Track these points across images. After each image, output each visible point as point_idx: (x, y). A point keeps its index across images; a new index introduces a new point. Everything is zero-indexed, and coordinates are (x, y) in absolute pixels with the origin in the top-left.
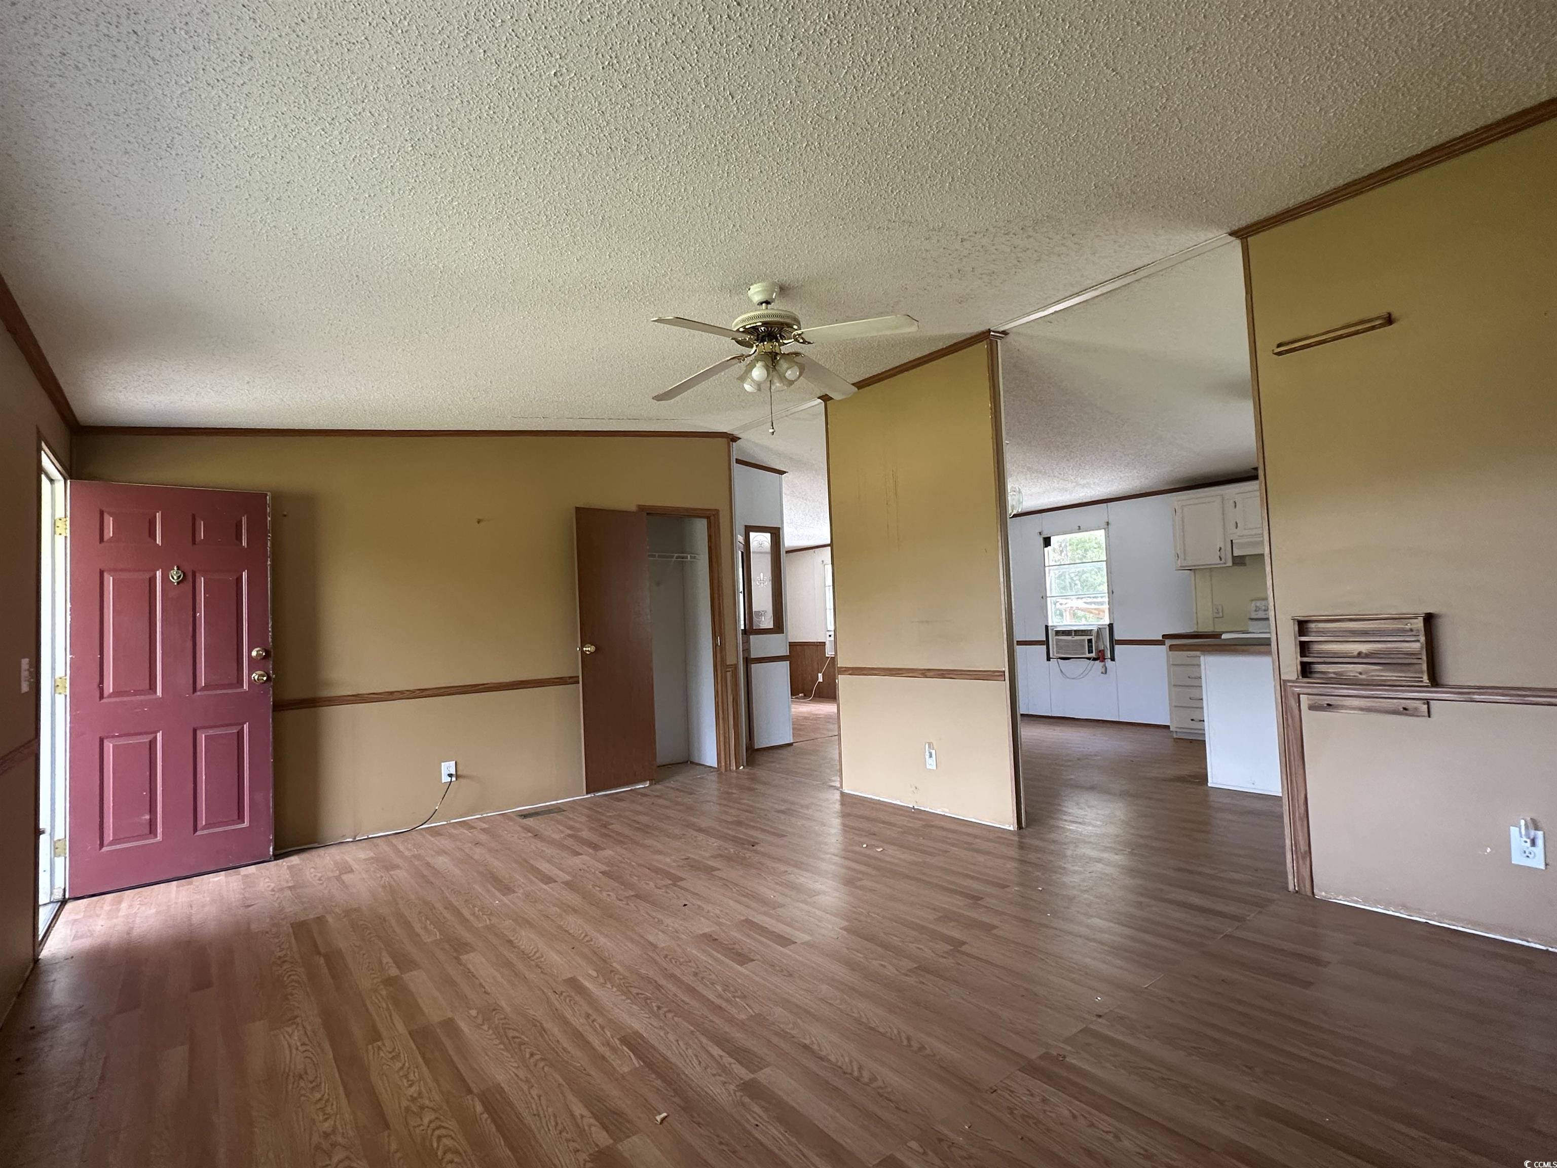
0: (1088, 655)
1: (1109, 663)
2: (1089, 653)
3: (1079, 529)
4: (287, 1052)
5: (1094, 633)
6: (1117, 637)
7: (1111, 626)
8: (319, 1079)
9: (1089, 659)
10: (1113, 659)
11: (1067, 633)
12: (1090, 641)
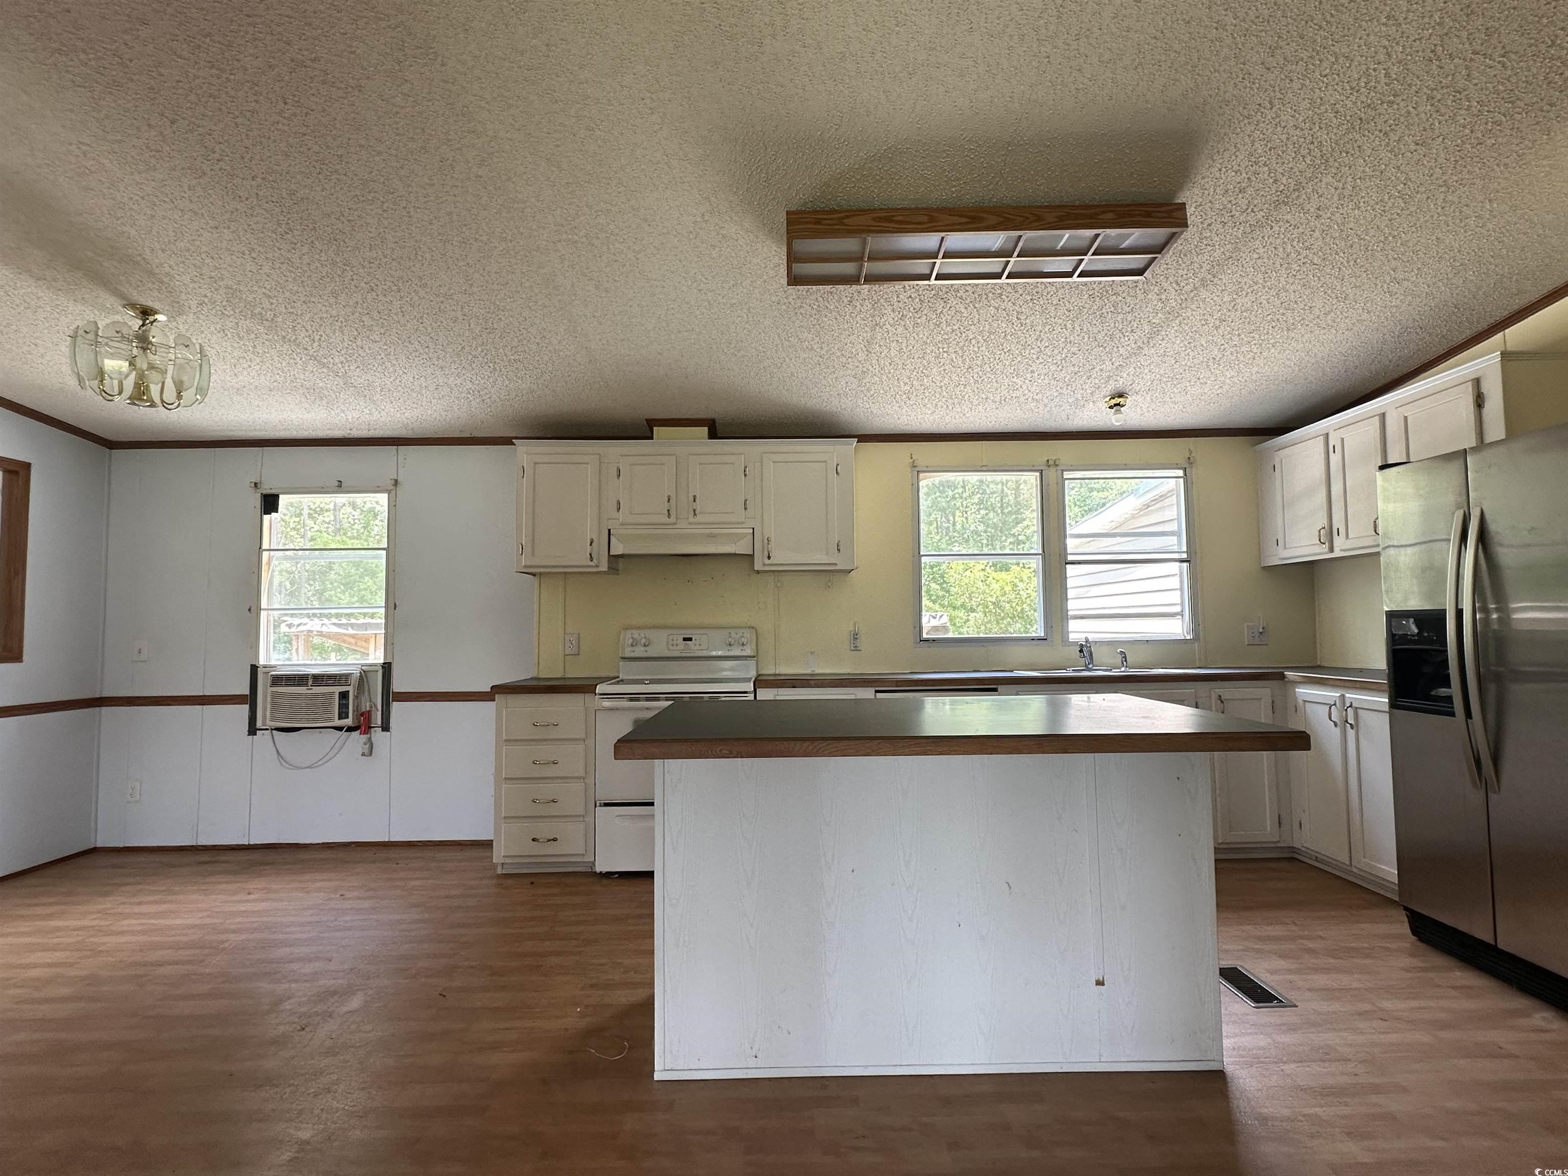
0: (338, 722)
1: (378, 735)
2: (341, 718)
5: (354, 681)
6: (398, 686)
7: (387, 668)
9: (340, 729)
10: (386, 728)
11: (300, 680)
12: (344, 696)
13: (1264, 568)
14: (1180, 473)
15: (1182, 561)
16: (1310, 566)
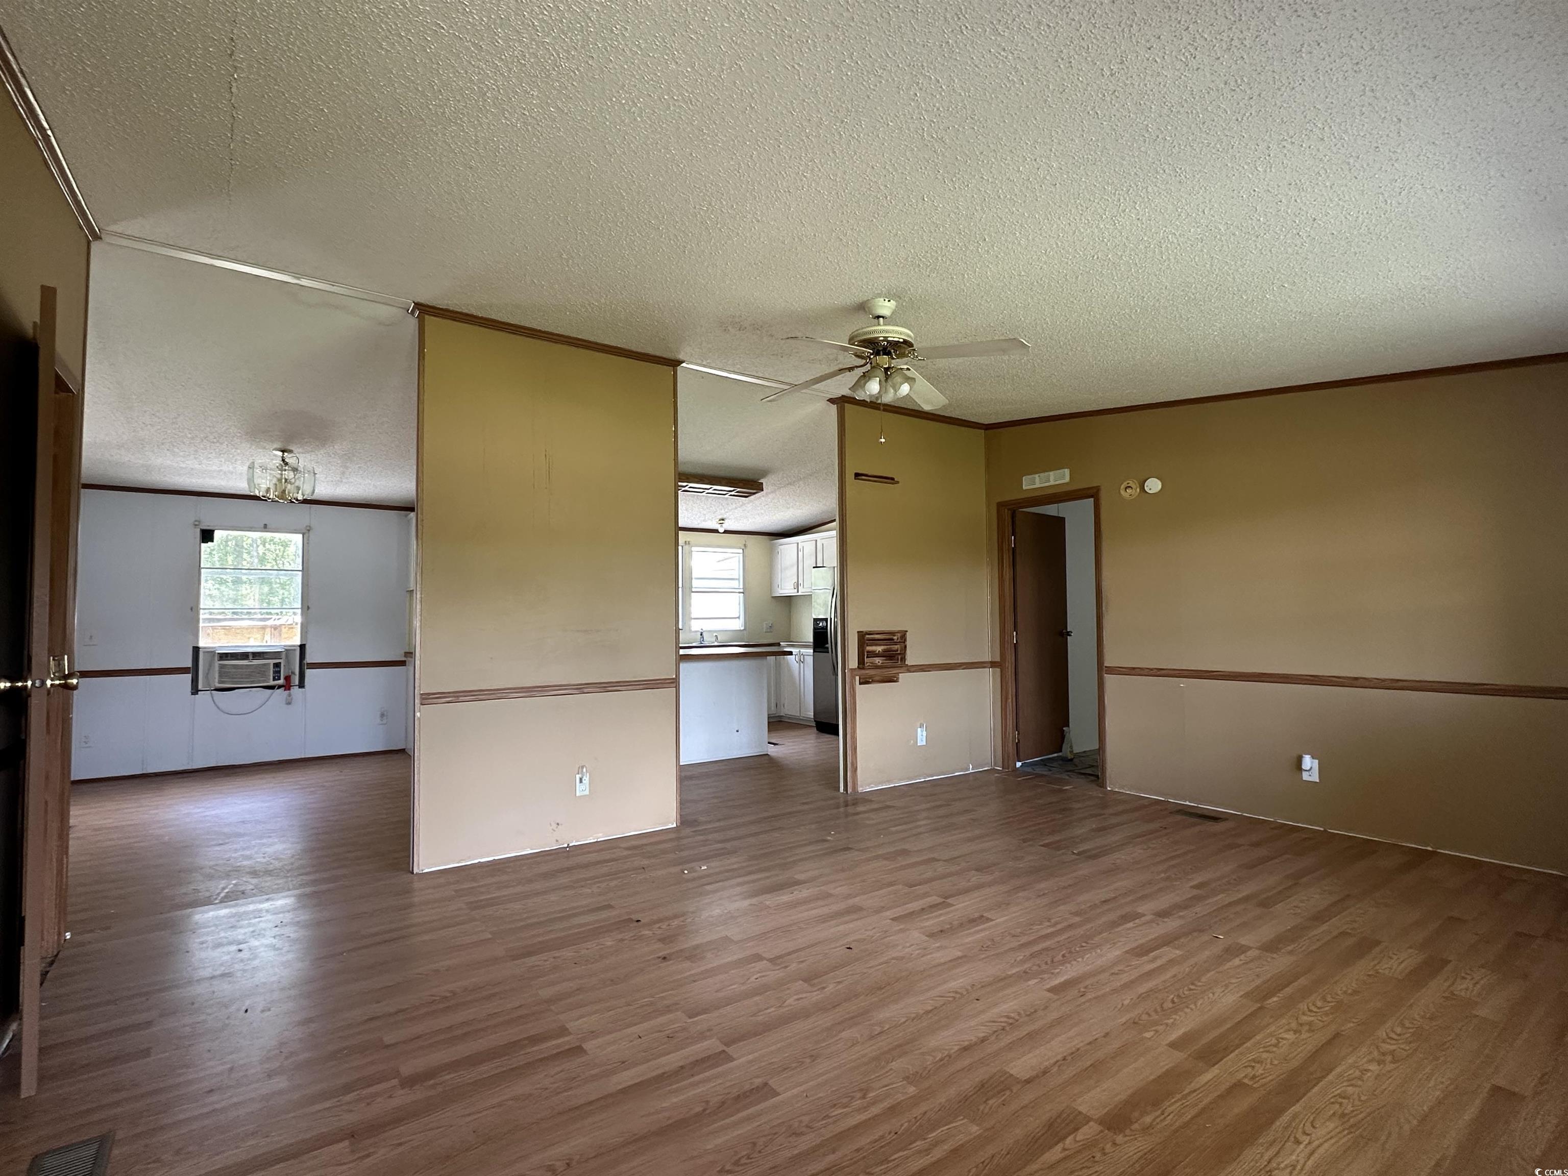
0: (272, 683)
1: (295, 690)
2: (274, 679)
3: (265, 528)
4: (1321, 1150)
5: (281, 656)
7: (302, 647)
8: (1332, 1100)
9: (274, 687)
10: (301, 685)
11: (242, 656)
12: (277, 665)
13: (773, 597)
14: (741, 551)
15: (740, 593)
16: (790, 597)
